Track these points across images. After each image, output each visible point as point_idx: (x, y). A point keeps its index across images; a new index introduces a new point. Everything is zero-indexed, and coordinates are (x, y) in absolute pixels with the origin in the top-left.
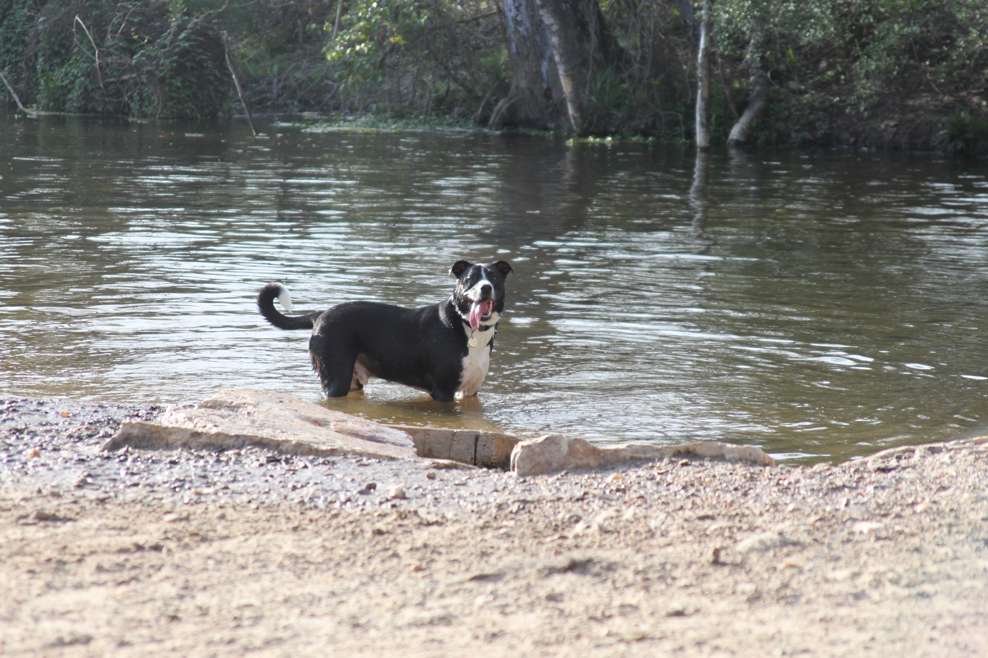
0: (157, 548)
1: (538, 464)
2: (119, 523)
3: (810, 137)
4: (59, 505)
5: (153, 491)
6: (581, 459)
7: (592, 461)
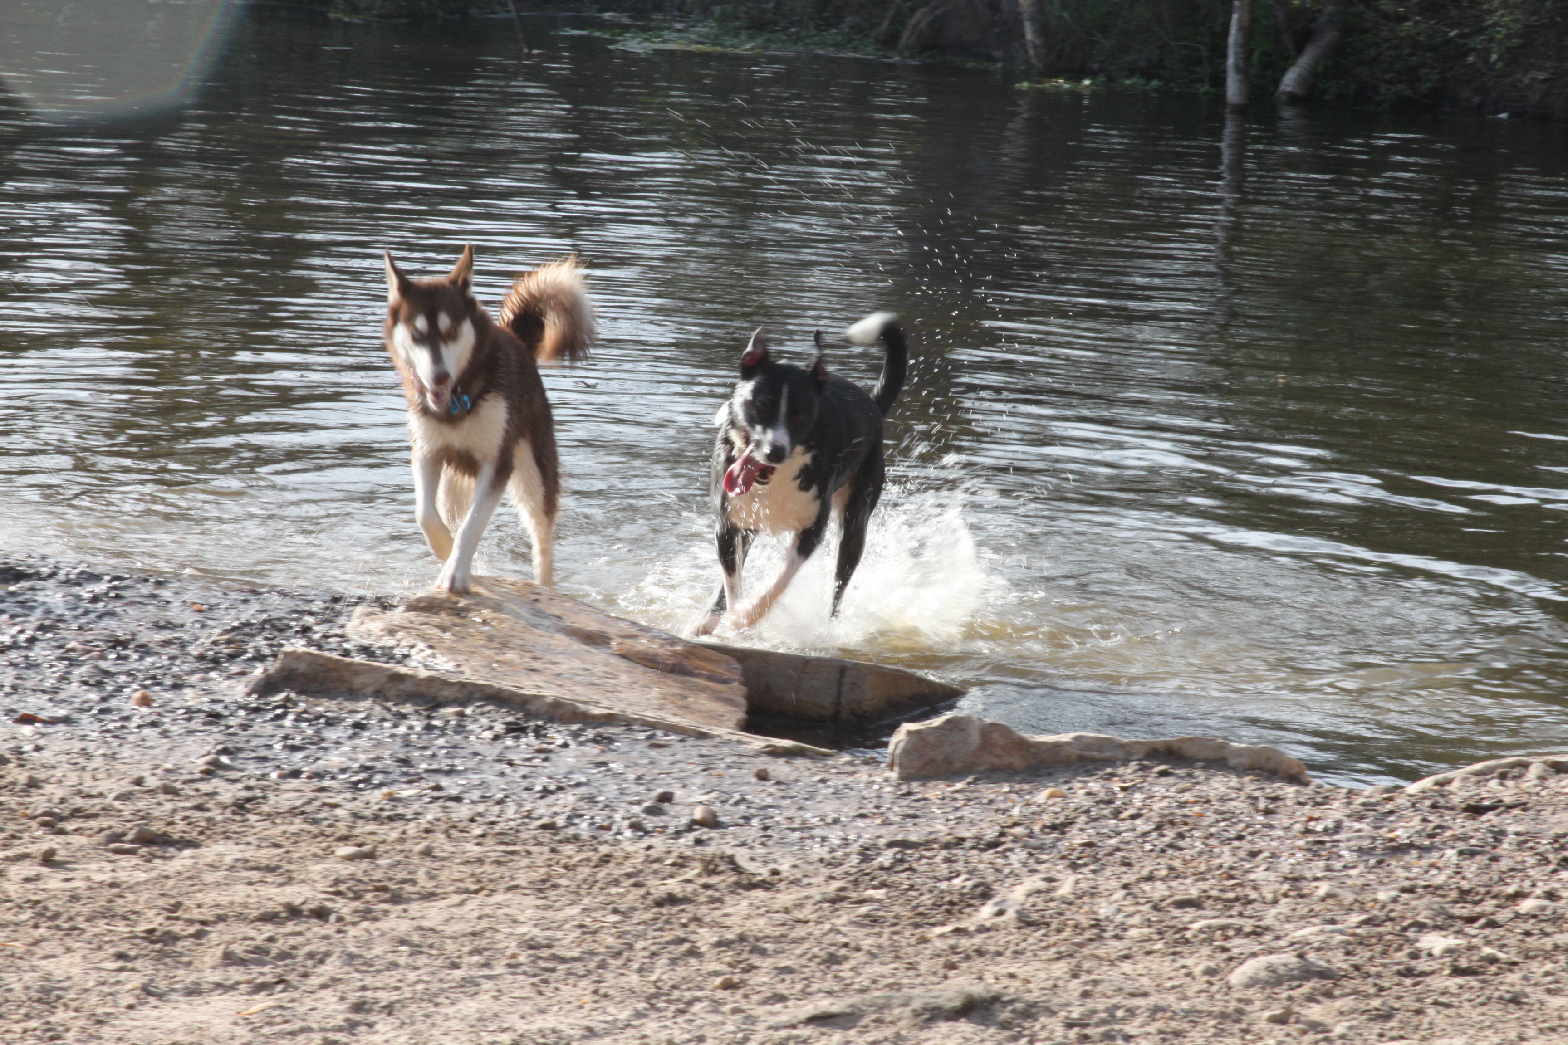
0: (321, 914)
1: (932, 761)
2: (265, 855)
3: (1409, 93)
4: (174, 811)
5: (322, 790)
6: (998, 756)
7: (1016, 761)
